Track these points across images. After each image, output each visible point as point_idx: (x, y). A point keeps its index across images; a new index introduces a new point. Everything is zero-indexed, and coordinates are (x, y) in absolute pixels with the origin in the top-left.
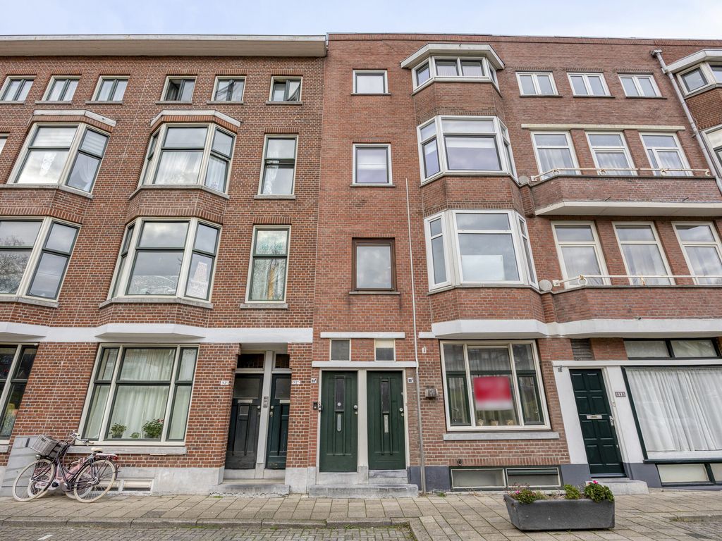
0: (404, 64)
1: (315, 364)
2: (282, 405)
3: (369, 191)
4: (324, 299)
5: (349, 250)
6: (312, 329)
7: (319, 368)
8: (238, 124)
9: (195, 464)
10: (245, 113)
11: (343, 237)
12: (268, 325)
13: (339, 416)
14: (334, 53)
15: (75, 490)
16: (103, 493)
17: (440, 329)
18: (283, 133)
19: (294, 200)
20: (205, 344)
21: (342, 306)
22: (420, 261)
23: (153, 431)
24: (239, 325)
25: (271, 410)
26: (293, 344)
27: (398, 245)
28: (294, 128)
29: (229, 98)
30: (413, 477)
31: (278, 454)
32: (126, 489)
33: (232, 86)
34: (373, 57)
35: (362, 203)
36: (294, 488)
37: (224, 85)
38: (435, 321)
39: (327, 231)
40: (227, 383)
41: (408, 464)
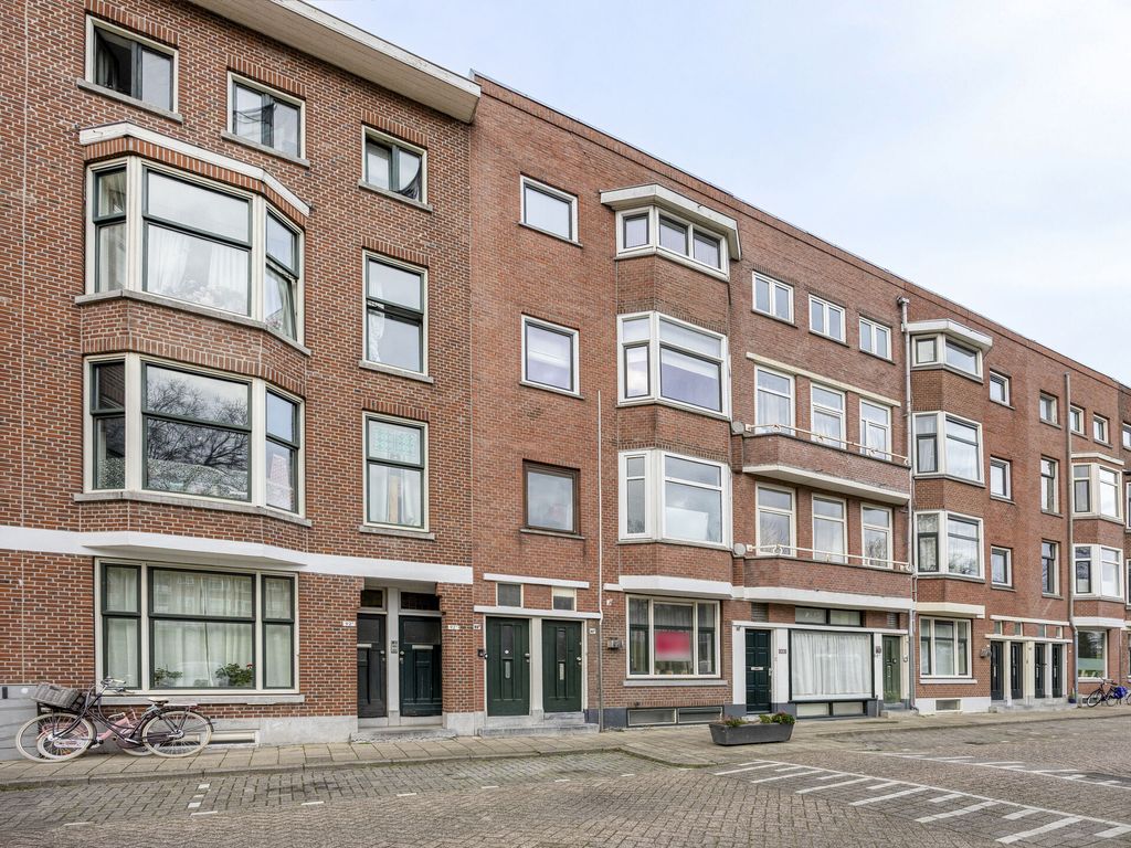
1: (477, 609)
4: (485, 533)
5: (519, 475)
6: (471, 568)
7: (483, 613)
11: (510, 456)
12: (406, 558)
17: (627, 582)
20: (305, 573)
21: (511, 545)
24: (360, 554)
26: (446, 584)
27: (585, 480)
32: (211, 742)
38: (623, 573)
40: (351, 624)
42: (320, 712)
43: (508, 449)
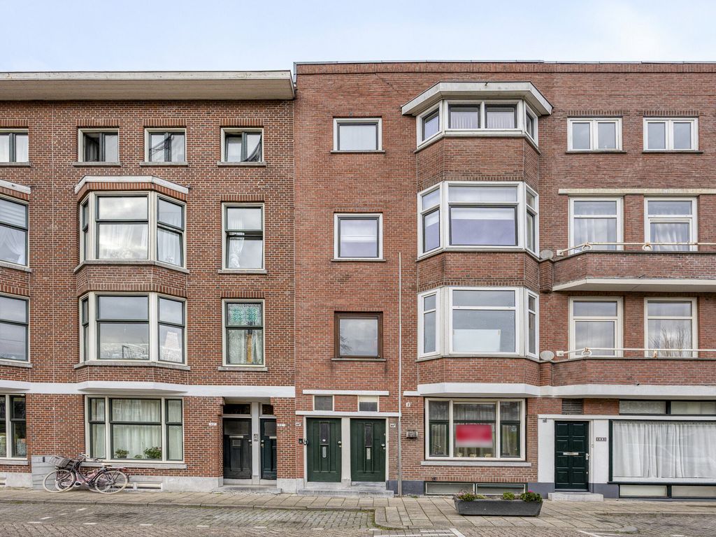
0: (406, 109)
1: (298, 413)
2: (272, 439)
3: (354, 265)
4: (305, 364)
5: (332, 322)
6: (294, 387)
7: (303, 416)
8: (186, 191)
9: (196, 474)
10: (193, 176)
11: (324, 311)
12: (249, 384)
13: (324, 448)
14: (306, 94)
15: (96, 488)
16: (120, 490)
17: (424, 389)
18: (244, 202)
19: (266, 274)
20: (188, 397)
22: (410, 333)
23: (154, 454)
24: (220, 383)
25: (261, 443)
26: (275, 398)
27: (386, 318)
28: (257, 195)
29: (168, 158)
30: (392, 486)
31: (272, 471)
33: (168, 141)
34: (362, 100)
35: (346, 278)
36: (285, 490)
37: (158, 140)
38: (421, 382)
39: (306, 305)
40: (216, 424)
41: (387, 479)
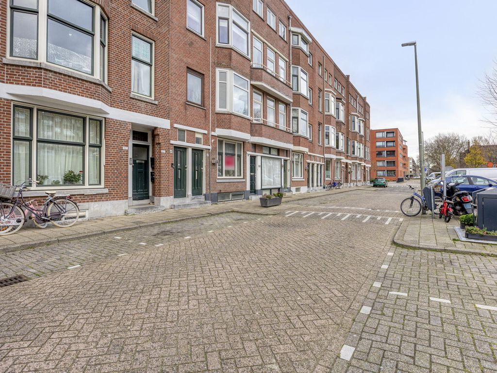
4: (174, 103)
5: (185, 74)
6: (169, 121)
7: (173, 144)
11: (182, 64)
12: (147, 113)
13: (179, 171)
17: (219, 132)
20: (109, 119)
21: (183, 110)
24: (130, 109)
26: (160, 128)
27: (206, 80)
30: (206, 198)
38: (218, 127)
40: (127, 148)
41: (204, 193)
42: (113, 199)
43: (182, 60)
